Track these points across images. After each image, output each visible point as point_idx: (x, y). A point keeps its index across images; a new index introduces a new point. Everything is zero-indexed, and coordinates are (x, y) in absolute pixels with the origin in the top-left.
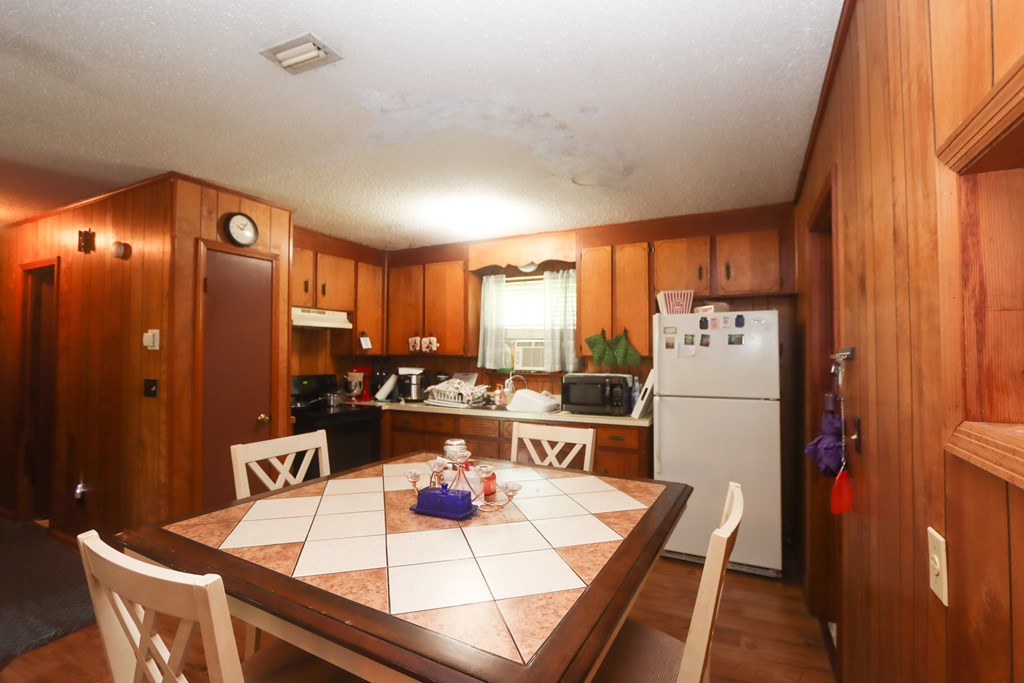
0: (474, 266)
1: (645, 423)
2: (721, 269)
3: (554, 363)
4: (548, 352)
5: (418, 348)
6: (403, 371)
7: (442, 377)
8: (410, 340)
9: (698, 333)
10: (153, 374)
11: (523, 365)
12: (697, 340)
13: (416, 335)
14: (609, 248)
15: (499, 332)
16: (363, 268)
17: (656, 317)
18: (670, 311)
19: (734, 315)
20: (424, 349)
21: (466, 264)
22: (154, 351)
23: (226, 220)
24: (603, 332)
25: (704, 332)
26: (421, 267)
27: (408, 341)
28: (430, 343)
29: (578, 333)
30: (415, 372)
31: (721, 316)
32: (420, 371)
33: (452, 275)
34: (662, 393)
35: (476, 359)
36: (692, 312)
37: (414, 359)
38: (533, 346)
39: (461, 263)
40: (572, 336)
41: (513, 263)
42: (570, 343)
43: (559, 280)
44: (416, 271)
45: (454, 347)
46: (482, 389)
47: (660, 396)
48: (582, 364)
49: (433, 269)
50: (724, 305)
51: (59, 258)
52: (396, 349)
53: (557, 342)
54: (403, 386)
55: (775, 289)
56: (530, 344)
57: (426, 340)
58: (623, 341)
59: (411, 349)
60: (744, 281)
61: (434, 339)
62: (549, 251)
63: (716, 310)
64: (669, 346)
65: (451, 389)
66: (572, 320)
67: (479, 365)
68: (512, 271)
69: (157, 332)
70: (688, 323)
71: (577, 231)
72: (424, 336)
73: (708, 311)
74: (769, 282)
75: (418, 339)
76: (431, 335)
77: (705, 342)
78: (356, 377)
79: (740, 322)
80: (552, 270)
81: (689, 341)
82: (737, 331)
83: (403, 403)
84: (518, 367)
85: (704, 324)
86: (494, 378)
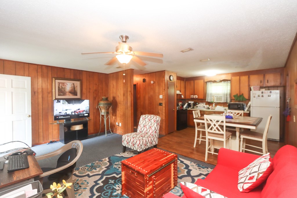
0: (206, 81)
1: (248, 112)
2: (266, 81)
3: (224, 100)
4: (223, 98)
5: (193, 97)
6: (189, 102)
7: (197, 103)
8: (191, 96)
9: (261, 95)
10: (161, 102)
11: (217, 101)
12: (261, 96)
13: (192, 95)
14: (239, 77)
15: (211, 94)
16: (182, 82)
17: (251, 92)
18: (254, 90)
19: (269, 91)
20: (194, 98)
21: (204, 80)
22: (161, 99)
23: (170, 76)
24: (237, 94)
25: (262, 94)
26: (193, 81)
27: (190, 96)
28: (196, 96)
29: (231, 94)
30: (192, 102)
31: (266, 91)
32: (193, 102)
33: (201, 82)
34: (253, 106)
35: (206, 99)
36: (259, 90)
37: (192, 99)
38: (219, 97)
39: (203, 80)
40: (229, 95)
41: (215, 80)
42: (229, 96)
43: (226, 83)
44: (192, 82)
45: (201, 97)
46: (208, 106)
47: (252, 106)
48: (231, 100)
49: (196, 81)
50: (267, 89)
51: (137, 83)
52: (187, 97)
53: (225, 96)
54: (189, 105)
55: (279, 85)
56: (218, 96)
57: (195, 96)
58: (242, 96)
59: (191, 98)
60: (271, 84)
61: (197, 96)
62: (224, 77)
63: (265, 90)
64: (254, 97)
65: (201, 106)
66: (229, 92)
67: (206, 101)
68: (215, 82)
69: (162, 95)
70: (259, 93)
71: (231, 73)
72: (194, 95)
73: (263, 90)
74: (278, 84)
75: (193, 96)
76: (196, 95)
77: (262, 96)
78: (180, 103)
79: (271, 92)
80: (224, 81)
81: (259, 96)
82: (270, 94)
83: (190, 108)
84: (215, 101)
85: (262, 93)
86: (210, 104)
